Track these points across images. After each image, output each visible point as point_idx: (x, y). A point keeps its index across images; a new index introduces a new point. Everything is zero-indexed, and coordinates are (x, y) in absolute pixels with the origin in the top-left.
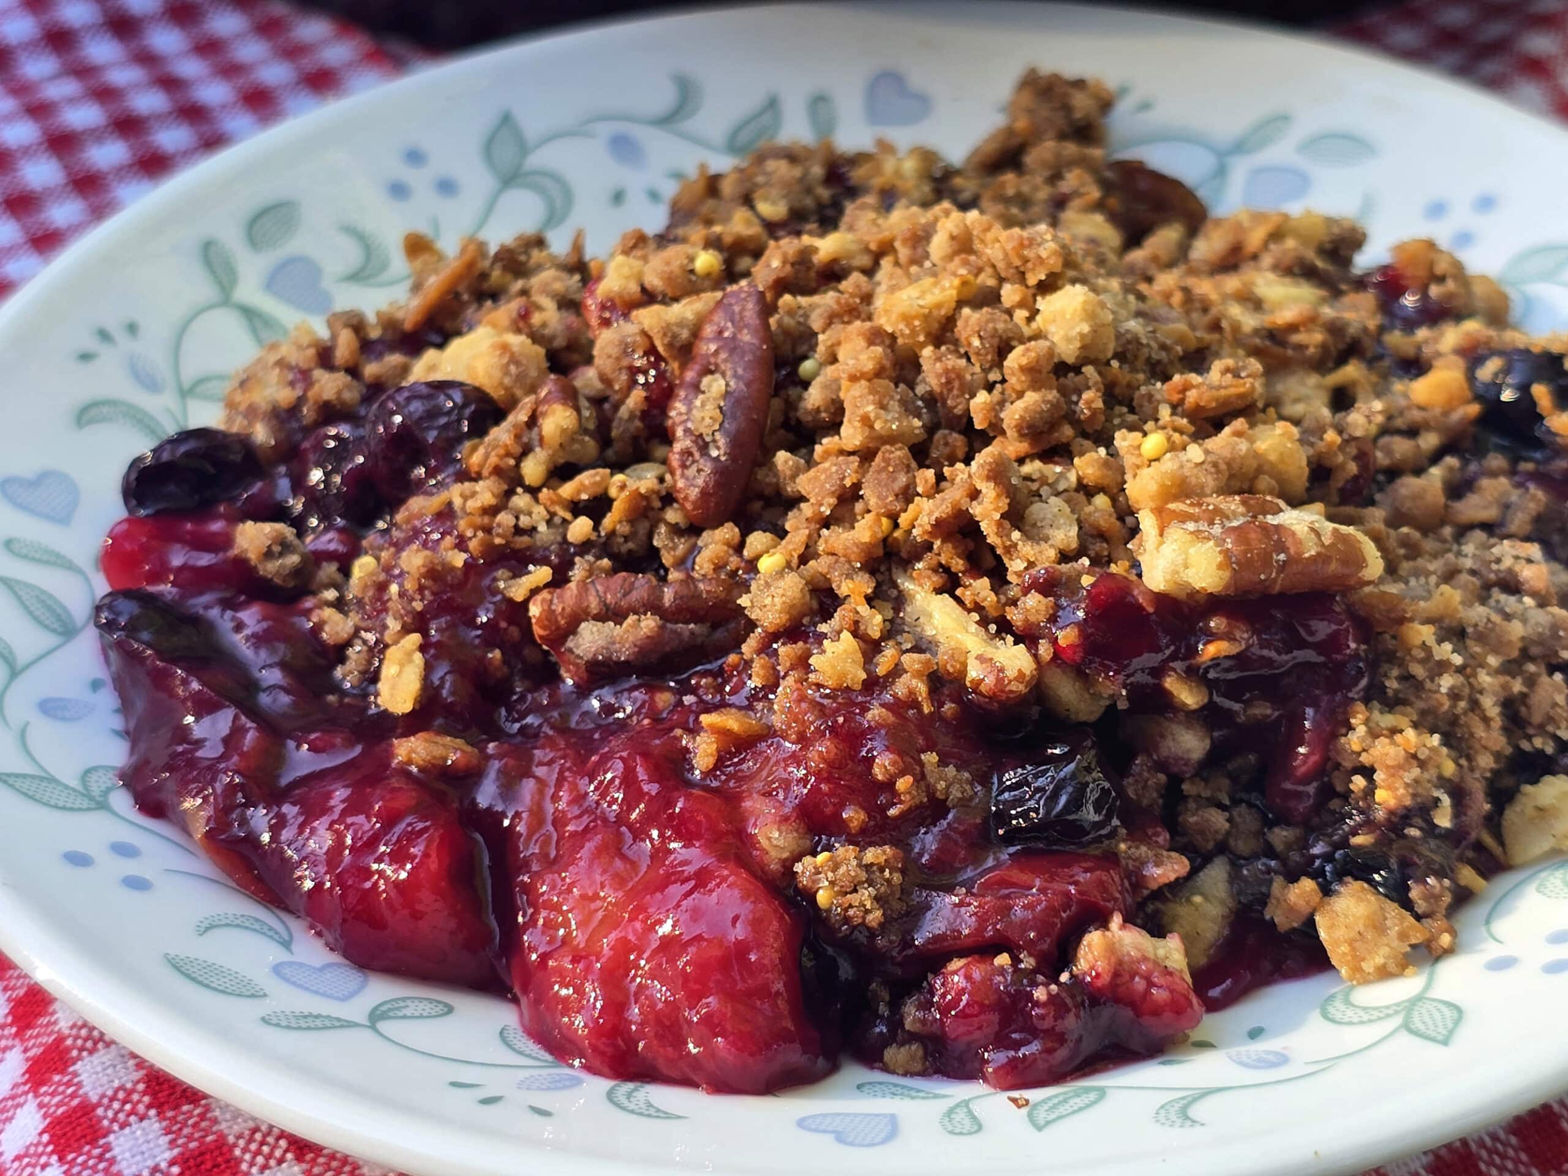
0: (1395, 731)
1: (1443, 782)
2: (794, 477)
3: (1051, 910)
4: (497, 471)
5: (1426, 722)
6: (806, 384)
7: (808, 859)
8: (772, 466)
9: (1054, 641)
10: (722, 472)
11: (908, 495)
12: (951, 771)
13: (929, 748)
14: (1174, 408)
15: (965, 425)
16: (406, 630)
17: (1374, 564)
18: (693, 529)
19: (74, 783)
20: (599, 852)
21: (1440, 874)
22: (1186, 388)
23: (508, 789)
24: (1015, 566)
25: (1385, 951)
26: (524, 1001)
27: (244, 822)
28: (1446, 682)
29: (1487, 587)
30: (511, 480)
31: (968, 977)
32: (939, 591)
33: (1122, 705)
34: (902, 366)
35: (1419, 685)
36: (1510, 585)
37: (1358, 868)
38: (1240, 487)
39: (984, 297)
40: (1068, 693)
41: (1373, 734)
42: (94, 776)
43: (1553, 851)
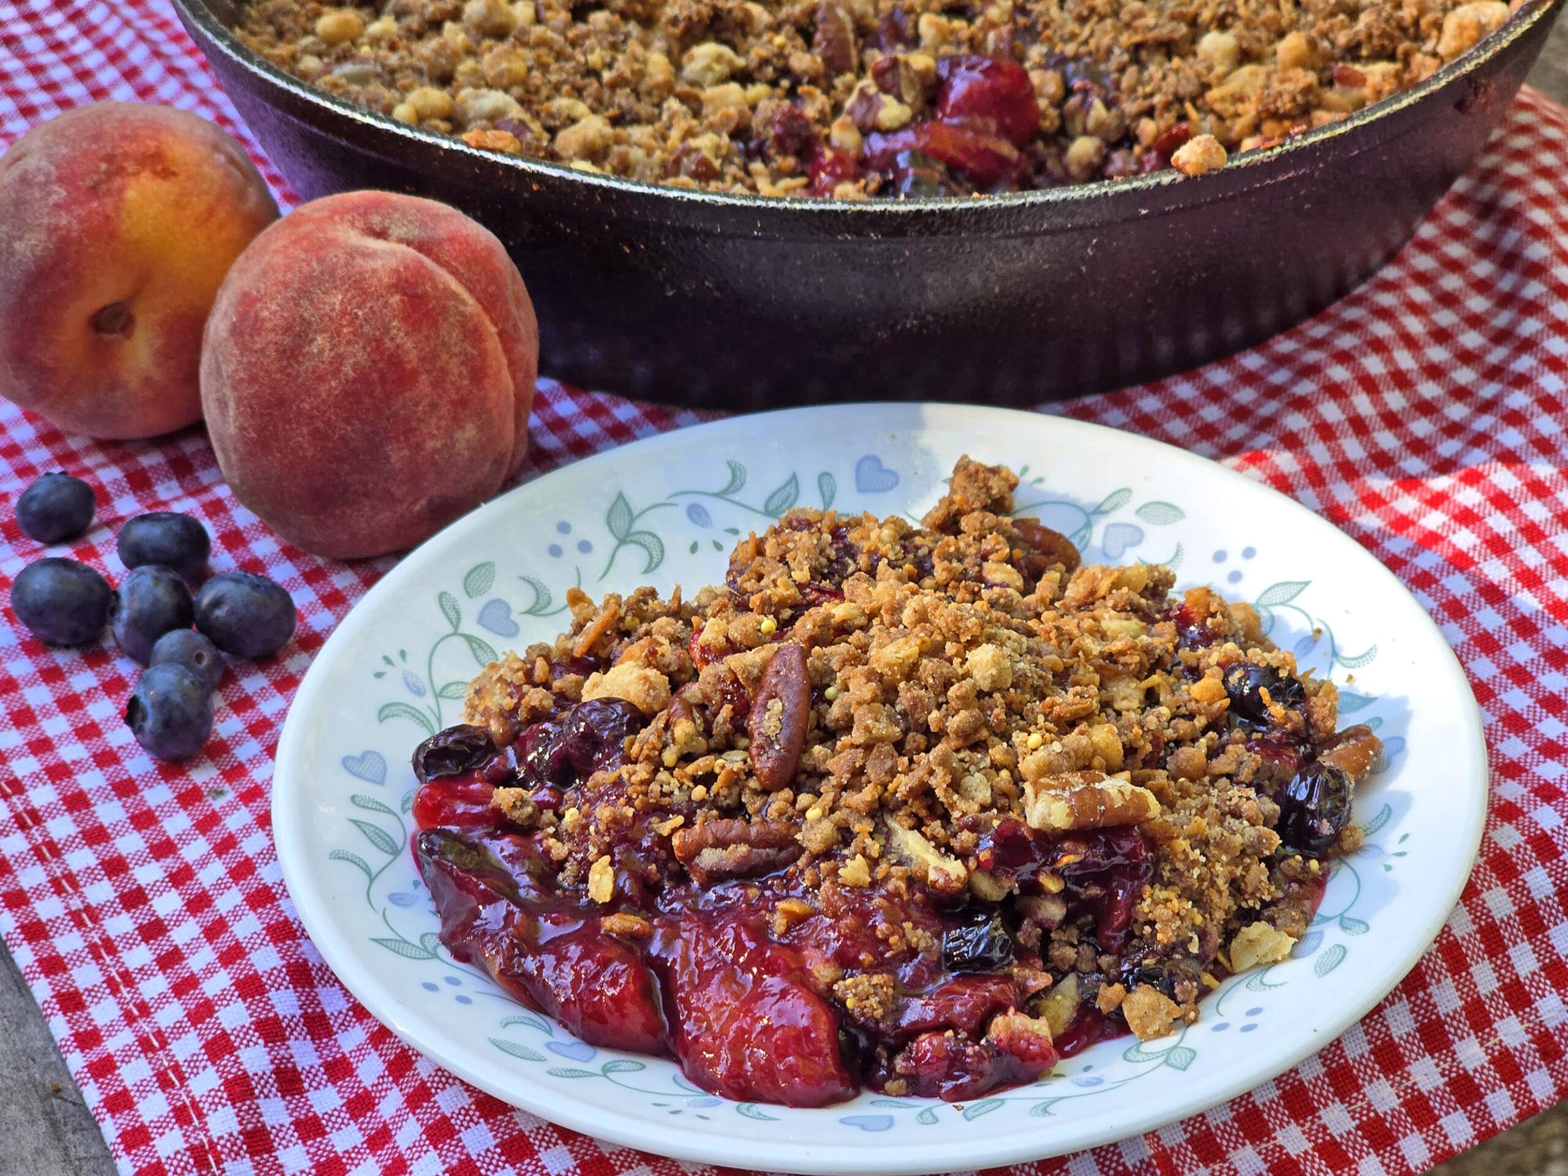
0: (1167, 900)
1: (1194, 927)
2: (825, 761)
3: (975, 1006)
4: (648, 758)
5: (1187, 894)
6: (830, 703)
7: (841, 983)
8: (811, 754)
9: (977, 858)
10: (782, 759)
11: (893, 773)
12: (920, 932)
13: (908, 919)
14: (1046, 716)
15: (925, 730)
16: (601, 854)
17: (1155, 807)
18: (766, 792)
19: (417, 943)
20: (722, 981)
21: (1191, 979)
22: (1052, 706)
23: (668, 944)
24: (956, 814)
25: (1159, 1022)
26: (685, 1062)
27: (520, 965)
28: (1196, 872)
29: (1224, 814)
30: (657, 765)
31: (930, 1043)
32: (911, 828)
33: (1016, 892)
34: (888, 694)
35: (1181, 874)
36: (1236, 814)
37: (1147, 977)
38: (1084, 764)
39: (935, 651)
40: (986, 886)
41: (1155, 903)
42: (427, 939)
43: (1257, 965)
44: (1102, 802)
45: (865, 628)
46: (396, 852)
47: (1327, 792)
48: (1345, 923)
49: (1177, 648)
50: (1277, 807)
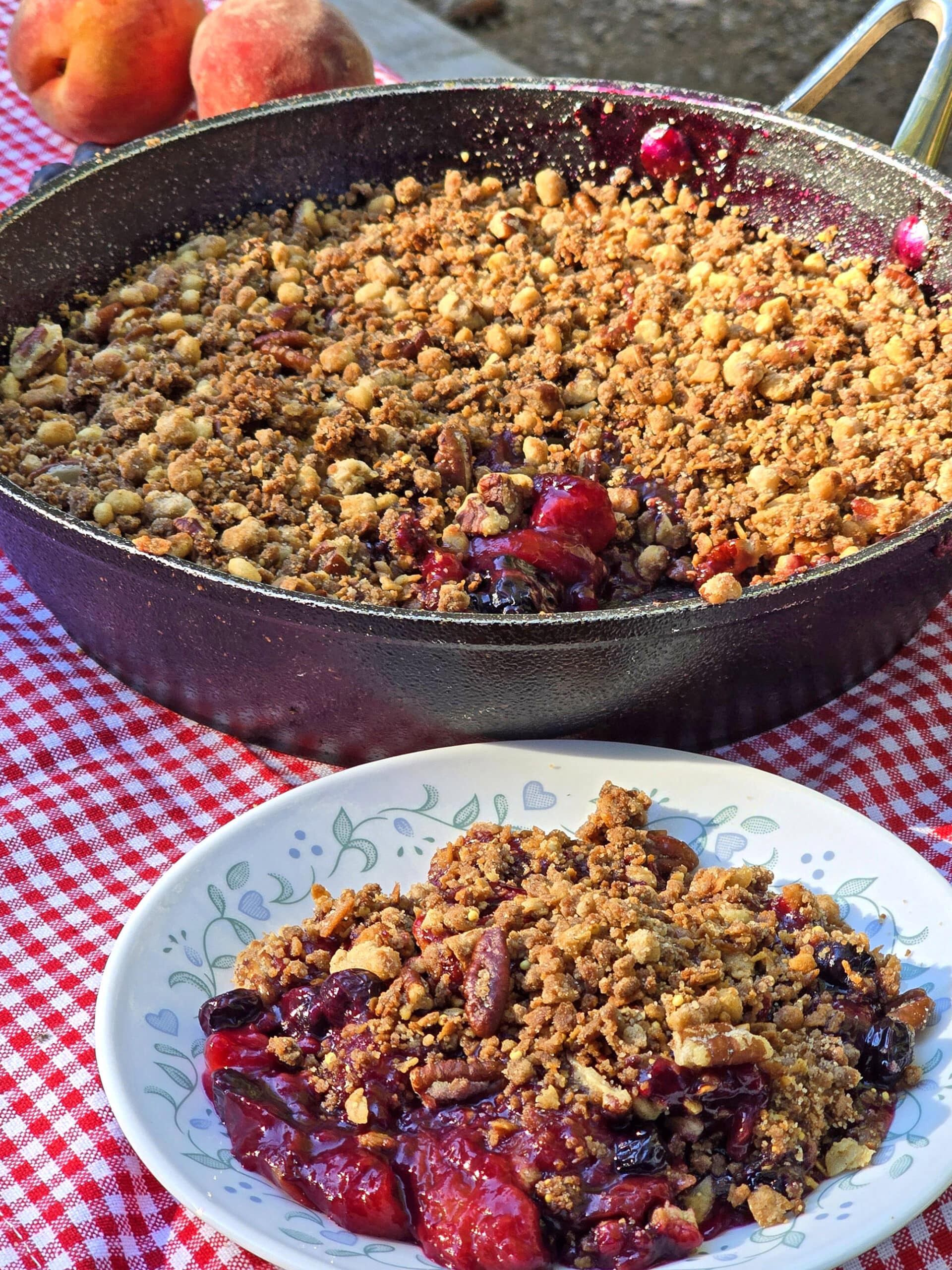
0: (779, 1122)
1: (799, 1142)
2: (522, 1016)
3: (641, 1200)
4: (389, 1014)
5: (792, 1117)
6: (524, 972)
7: (541, 1182)
8: (512, 1011)
9: (639, 1087)
10: (490, 1014)
11: (573, 1024)
12: (597, 1143)
13: (588, 1134)
14: (685, 982)
15: (597, 992)
16: (356, 1087)
17: (769, 1051)
18: (478, 1039)
19: (216, 1157)
20: (452, 1183)
21: (799, 1181)
22: (691, 973)
23: (409, 1155)
24: (621, 1055)
25: (776, 1213)
26: (425, 1244)
27: (298, 1173)
28: (800, 1100)
29: (819, 1057)
30: (396, 1018)
31: (609, 1228)
32: (588, 1066)
33: (667, 1113)
34: (567, 966)
35: (789, 1102)
36: (828, 1057)
37: (765, 1179)
38: (715, 1017)
39: (602, 933)
40: (644, 1109)
41: (771, 1123)
42: (222, 1153)
43: (846, 1170)
44: (731, 1047)
45: (548, 917)
46: (191, 1088)
47: (895, 1040)
48: (911, 1138)
49: (777, 930)
50: (858, 1052)
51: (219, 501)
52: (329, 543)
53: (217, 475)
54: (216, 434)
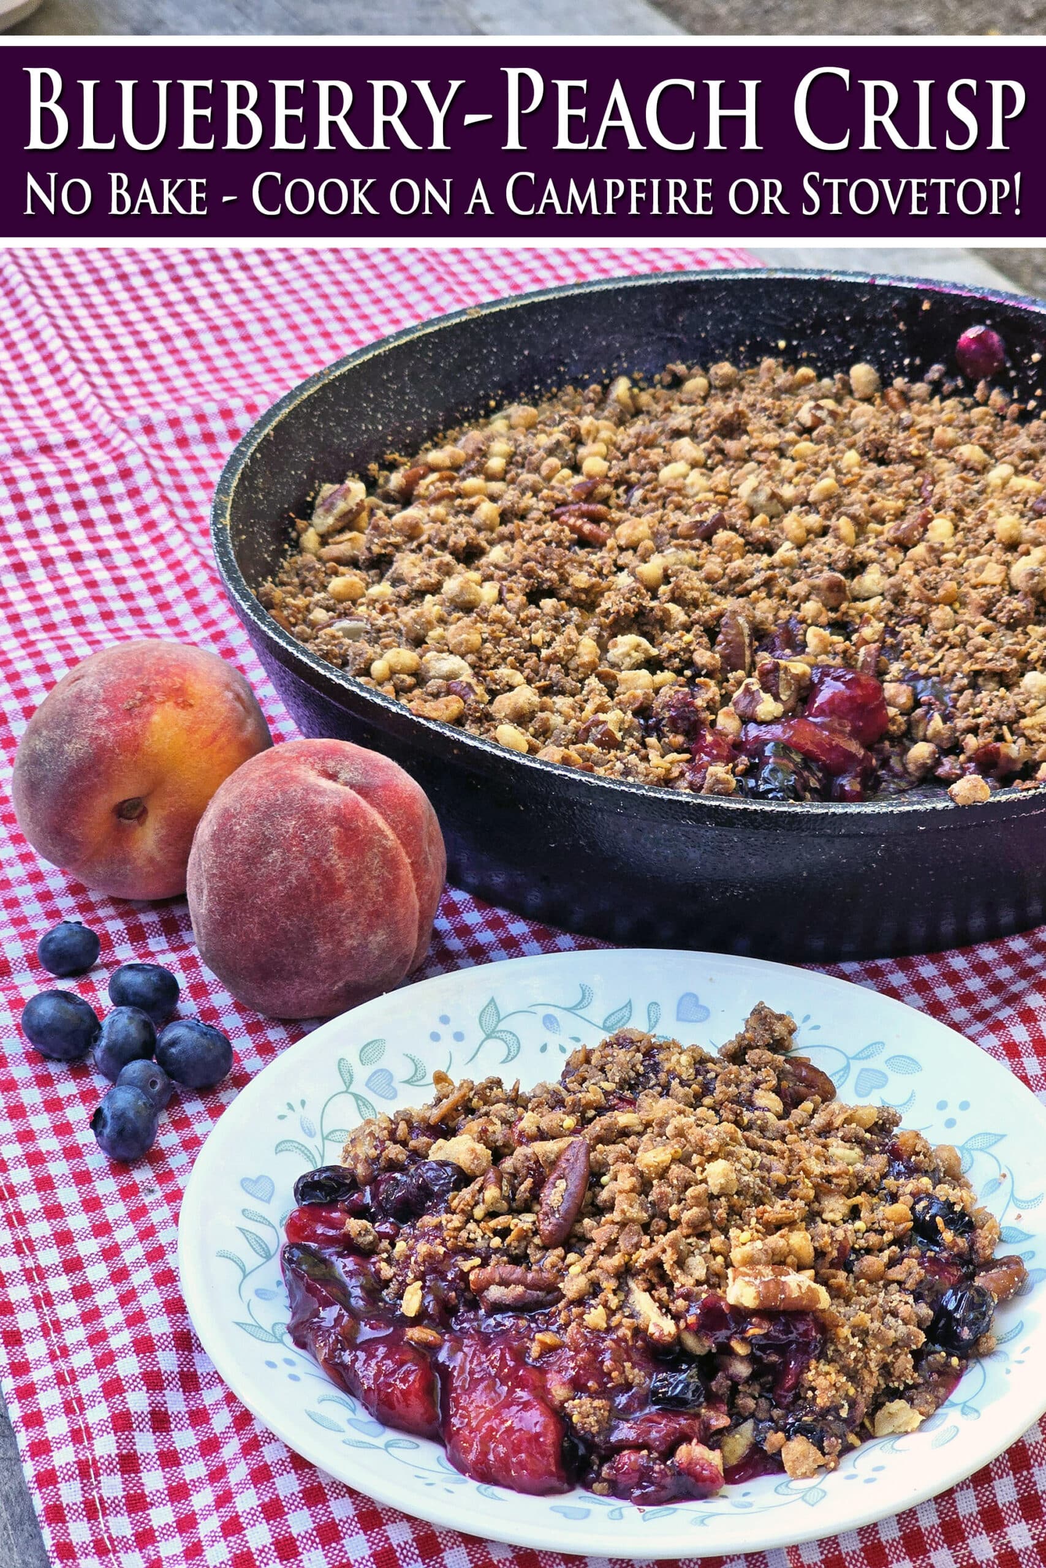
0: (828, 1373)
1: (846, 1397)
2: (591, 1231)
3: (668, 1434)
5: (844, 1370)
6: (603, 1187)
7: (571, 1402)
8: (582, 1224)
9: (686, 1321)
10: (560, 1224)
11: (637, 1246)
12: (636, 1371)
13: (628, 1360)
14: (758, 1219)
15: (665, 1217)
16: (416, 1279)
17: (825, 1300)
18: (545, 1248)
19: (269, 1328)
20: (486, 1388)
21: (839, 1437)
22: (764, 1212)
23: (452, 1355)
24: (677, 1285)
25: (807, 1466)
26: (449, 1446)
27: (340, 1356)
28: (853, 1355)
29: (885, 1313)
30: (469, 1217)
31: (630, 1458)
32: (645, 1291)
33: (714, 1350)
34: (644, 1186)
35: (842, 1355)
36: (894, 1314)
37: (804, 1430)
38: (778, 1261)
39: (683, 1160)
40: (690, 1341)
41: (818, 1374)
42: (277, 1327)
43: (893, 1432)
44: (783, 1292)
45: (640, 1134)
46: (268, 1257)
47: (972, 1306)
48: (966, 1409)
49: (884, 1176)
50: (931, 1313)
51: (496, 667)
52: (602, 717)
53: (497, 641)
54: (501, 601)
